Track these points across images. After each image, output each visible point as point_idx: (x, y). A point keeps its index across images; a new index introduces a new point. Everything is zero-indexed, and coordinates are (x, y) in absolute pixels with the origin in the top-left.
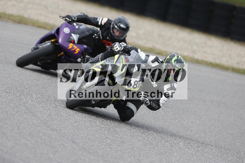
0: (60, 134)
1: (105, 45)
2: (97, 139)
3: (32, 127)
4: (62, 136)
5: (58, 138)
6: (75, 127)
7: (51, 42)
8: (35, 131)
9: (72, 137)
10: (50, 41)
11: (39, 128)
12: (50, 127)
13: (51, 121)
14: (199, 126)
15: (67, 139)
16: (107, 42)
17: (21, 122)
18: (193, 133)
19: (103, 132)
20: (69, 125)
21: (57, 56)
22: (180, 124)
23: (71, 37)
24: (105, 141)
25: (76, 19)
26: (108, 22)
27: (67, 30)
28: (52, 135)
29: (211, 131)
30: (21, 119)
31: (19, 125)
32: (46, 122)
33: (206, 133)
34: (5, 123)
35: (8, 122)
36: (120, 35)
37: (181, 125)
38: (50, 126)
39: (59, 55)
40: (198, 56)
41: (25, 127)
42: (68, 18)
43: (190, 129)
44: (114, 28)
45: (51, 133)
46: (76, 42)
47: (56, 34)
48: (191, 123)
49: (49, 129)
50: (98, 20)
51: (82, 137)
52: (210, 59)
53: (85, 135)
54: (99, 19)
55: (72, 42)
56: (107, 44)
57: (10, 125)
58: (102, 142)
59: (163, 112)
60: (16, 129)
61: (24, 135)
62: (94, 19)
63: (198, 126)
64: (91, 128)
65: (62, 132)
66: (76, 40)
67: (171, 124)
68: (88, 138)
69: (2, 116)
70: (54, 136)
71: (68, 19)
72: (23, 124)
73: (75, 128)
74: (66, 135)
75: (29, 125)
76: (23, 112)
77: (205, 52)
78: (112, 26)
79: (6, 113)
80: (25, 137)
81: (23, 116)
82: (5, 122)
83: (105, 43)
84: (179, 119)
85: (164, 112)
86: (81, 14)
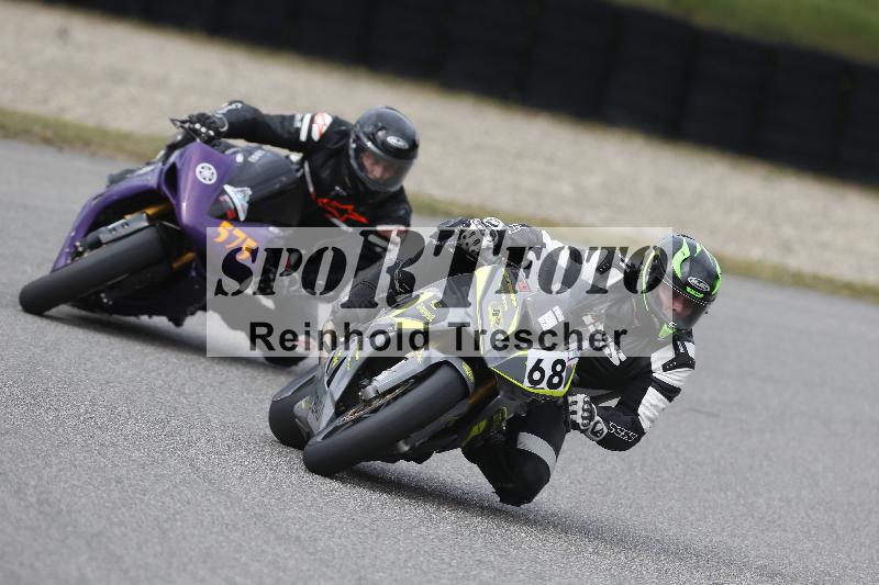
0: (311, 554)
1: (328, 216)
2: (444, 566)
3: (212, 533)
4: (321, 560)
5: (304, 568)
6: (366, 526)
7: (148, 215)
8: (224, 544)
9: (356, 564)
10: (144, 215)
11: (237, 534)
12: (275, 531)
13: (280, 510)
14: (810, 512)
15: (339, 571)
16: (335, 203)
17: (174, 515)
18: (791, 536)
19: (467, 542)
20: (345, 520)
21: (172, 268)
22: (743, 505)
23: (222, 198)
24: (474, 573)
25: (225, 129)
26: (335, 129)
27: (207, 173)
28: (286, 559)
29: (854, 530)
30: (171, 505)
31: (167, 526)
32: (262, 511)
33: (838, 535)
34: (116, 520)
35: (127, 515)
36: (387, 176)
37: (745, 510)
38: (274, 527)
39: (175, 265)
40: (799, 262)
41: (187, 532)
42: (202, 125)
43: (778, 522)
44: (361, 149)
45: (278, 550)
46: (242, 217)
47: (164, 188)
48: (781, 500)
49: (273, 537)
50: (298, 124)
51: (393, 563)
52: (844, 270)
53: (403, 556)
54: (302, 120)
55: (230, 217)
56: (334, 211)
57: (135, 525)
58: (463, 577)
59: (681, 466)
60: (156, 540)
61: (185, 559)
62: (282, 123)
63: (806, 512)
64: (423, 529)
65: (321, 545)
66: (242, 205)
67: (710, 507)
68: (413, 567)
69: (105, 495)
70: (291, 563)
71: (203, 130)
72: (179, 524)
73: (367, 531)
74: (334, 558)
75: (203, 526)
76: (178, 481)
77: (825, 246)
78: (354, 146)
79: (119, 485)
80: (190, 568)
81: (180, 493)
82: (117, 517)
83: (328, 208)
84: (738, 489)
85: (684, 463)
86: (233, 106)
